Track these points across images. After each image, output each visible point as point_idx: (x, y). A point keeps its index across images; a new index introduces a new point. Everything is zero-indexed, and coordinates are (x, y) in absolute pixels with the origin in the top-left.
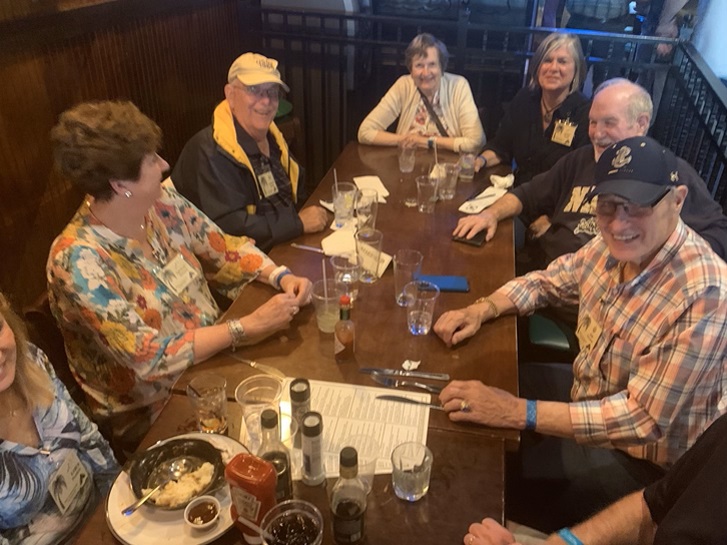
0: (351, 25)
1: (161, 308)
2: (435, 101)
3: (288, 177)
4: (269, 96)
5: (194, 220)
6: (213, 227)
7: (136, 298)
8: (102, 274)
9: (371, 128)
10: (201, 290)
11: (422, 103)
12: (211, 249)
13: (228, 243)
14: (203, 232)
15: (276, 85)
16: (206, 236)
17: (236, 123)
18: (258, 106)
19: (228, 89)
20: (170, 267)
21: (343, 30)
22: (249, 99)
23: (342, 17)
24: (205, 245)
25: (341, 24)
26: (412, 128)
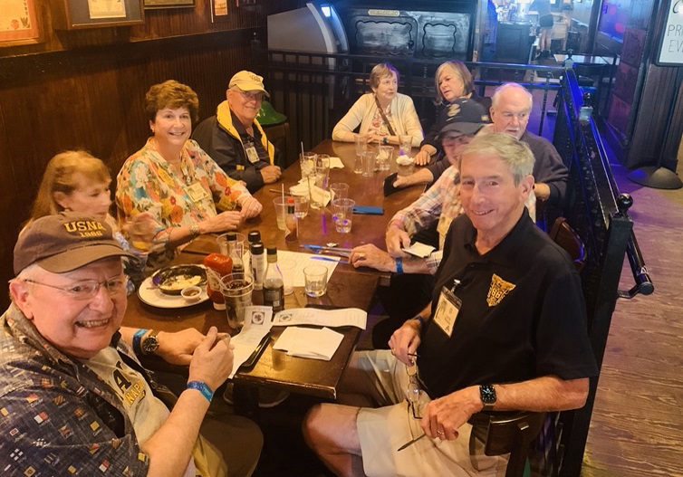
0: (332, 61)
1: (184, 207)
2: (387, 111)
3: (267, 153)
4: (256, 99)
5: (207, 162)
6: (219, 170)
7: (169, 198)
8: (147, 180)
9: (342, 130)
10: (210, 206)
11: (378, 112)
12: (216, 183)
13: (228, 182)
14: (212, 171)
15: (262, 92)
16: (214, 175)
17: (232, 114)
18: (249, 104)
19: (229, 92)
20: (192, 187)
21: (326, 66)
22: (243, 99)
23: (325, 56)
24: (213, 180)
25: (324, 61)
26: (370, 130)
